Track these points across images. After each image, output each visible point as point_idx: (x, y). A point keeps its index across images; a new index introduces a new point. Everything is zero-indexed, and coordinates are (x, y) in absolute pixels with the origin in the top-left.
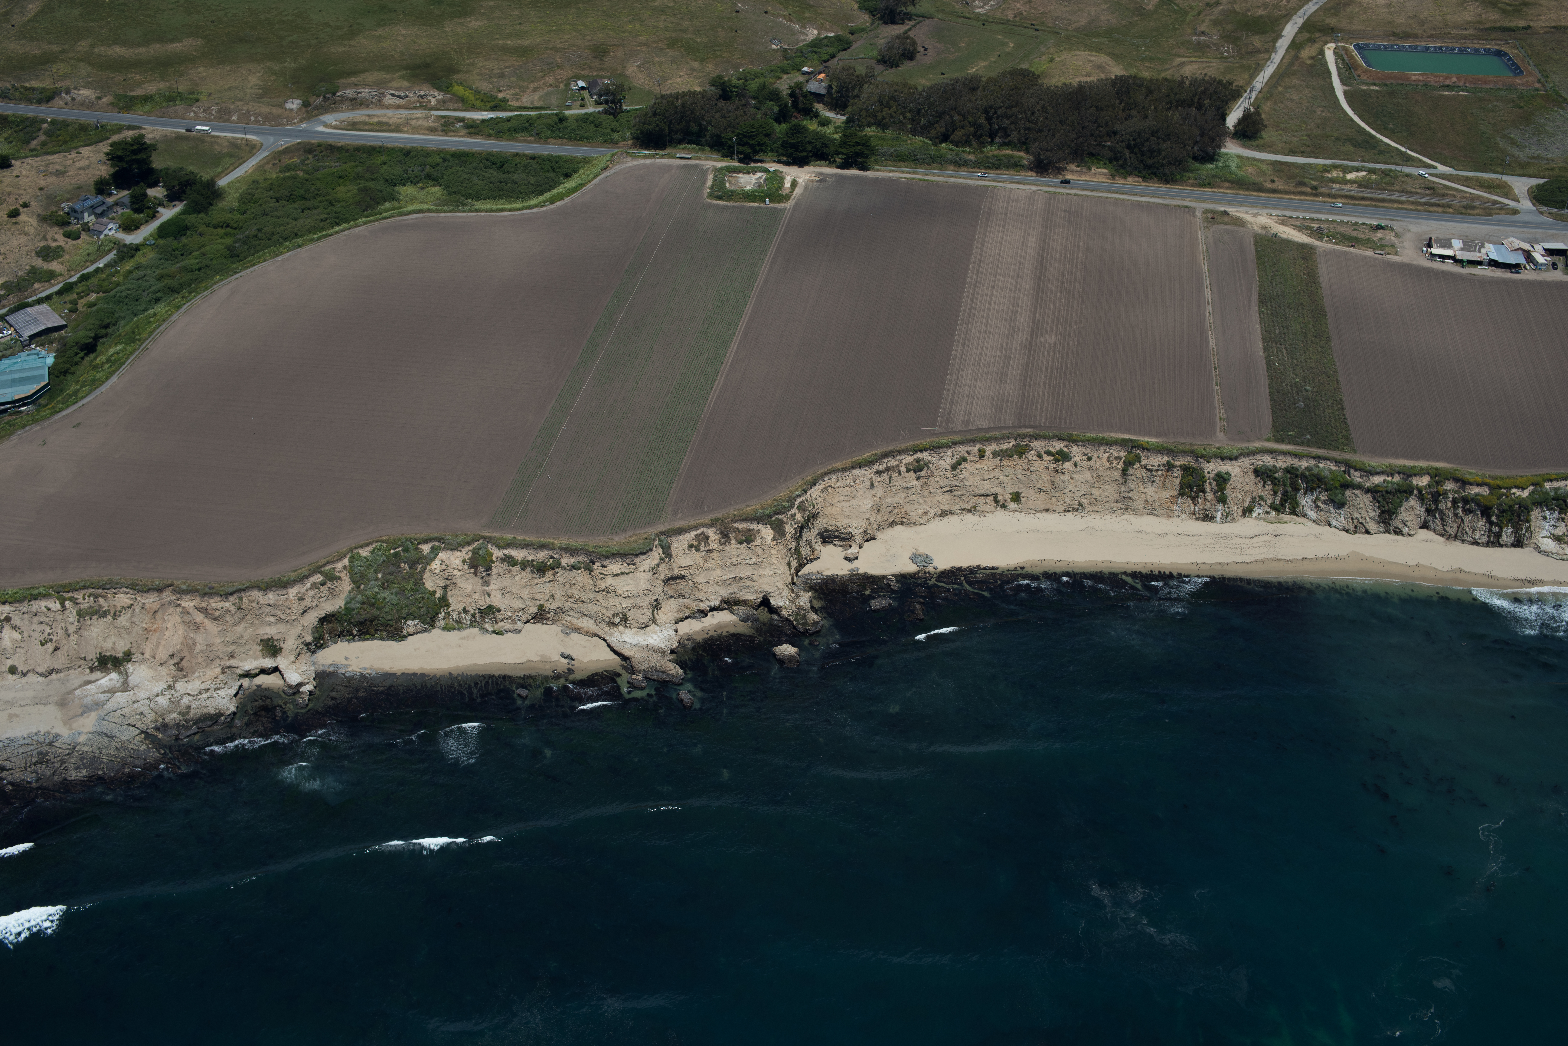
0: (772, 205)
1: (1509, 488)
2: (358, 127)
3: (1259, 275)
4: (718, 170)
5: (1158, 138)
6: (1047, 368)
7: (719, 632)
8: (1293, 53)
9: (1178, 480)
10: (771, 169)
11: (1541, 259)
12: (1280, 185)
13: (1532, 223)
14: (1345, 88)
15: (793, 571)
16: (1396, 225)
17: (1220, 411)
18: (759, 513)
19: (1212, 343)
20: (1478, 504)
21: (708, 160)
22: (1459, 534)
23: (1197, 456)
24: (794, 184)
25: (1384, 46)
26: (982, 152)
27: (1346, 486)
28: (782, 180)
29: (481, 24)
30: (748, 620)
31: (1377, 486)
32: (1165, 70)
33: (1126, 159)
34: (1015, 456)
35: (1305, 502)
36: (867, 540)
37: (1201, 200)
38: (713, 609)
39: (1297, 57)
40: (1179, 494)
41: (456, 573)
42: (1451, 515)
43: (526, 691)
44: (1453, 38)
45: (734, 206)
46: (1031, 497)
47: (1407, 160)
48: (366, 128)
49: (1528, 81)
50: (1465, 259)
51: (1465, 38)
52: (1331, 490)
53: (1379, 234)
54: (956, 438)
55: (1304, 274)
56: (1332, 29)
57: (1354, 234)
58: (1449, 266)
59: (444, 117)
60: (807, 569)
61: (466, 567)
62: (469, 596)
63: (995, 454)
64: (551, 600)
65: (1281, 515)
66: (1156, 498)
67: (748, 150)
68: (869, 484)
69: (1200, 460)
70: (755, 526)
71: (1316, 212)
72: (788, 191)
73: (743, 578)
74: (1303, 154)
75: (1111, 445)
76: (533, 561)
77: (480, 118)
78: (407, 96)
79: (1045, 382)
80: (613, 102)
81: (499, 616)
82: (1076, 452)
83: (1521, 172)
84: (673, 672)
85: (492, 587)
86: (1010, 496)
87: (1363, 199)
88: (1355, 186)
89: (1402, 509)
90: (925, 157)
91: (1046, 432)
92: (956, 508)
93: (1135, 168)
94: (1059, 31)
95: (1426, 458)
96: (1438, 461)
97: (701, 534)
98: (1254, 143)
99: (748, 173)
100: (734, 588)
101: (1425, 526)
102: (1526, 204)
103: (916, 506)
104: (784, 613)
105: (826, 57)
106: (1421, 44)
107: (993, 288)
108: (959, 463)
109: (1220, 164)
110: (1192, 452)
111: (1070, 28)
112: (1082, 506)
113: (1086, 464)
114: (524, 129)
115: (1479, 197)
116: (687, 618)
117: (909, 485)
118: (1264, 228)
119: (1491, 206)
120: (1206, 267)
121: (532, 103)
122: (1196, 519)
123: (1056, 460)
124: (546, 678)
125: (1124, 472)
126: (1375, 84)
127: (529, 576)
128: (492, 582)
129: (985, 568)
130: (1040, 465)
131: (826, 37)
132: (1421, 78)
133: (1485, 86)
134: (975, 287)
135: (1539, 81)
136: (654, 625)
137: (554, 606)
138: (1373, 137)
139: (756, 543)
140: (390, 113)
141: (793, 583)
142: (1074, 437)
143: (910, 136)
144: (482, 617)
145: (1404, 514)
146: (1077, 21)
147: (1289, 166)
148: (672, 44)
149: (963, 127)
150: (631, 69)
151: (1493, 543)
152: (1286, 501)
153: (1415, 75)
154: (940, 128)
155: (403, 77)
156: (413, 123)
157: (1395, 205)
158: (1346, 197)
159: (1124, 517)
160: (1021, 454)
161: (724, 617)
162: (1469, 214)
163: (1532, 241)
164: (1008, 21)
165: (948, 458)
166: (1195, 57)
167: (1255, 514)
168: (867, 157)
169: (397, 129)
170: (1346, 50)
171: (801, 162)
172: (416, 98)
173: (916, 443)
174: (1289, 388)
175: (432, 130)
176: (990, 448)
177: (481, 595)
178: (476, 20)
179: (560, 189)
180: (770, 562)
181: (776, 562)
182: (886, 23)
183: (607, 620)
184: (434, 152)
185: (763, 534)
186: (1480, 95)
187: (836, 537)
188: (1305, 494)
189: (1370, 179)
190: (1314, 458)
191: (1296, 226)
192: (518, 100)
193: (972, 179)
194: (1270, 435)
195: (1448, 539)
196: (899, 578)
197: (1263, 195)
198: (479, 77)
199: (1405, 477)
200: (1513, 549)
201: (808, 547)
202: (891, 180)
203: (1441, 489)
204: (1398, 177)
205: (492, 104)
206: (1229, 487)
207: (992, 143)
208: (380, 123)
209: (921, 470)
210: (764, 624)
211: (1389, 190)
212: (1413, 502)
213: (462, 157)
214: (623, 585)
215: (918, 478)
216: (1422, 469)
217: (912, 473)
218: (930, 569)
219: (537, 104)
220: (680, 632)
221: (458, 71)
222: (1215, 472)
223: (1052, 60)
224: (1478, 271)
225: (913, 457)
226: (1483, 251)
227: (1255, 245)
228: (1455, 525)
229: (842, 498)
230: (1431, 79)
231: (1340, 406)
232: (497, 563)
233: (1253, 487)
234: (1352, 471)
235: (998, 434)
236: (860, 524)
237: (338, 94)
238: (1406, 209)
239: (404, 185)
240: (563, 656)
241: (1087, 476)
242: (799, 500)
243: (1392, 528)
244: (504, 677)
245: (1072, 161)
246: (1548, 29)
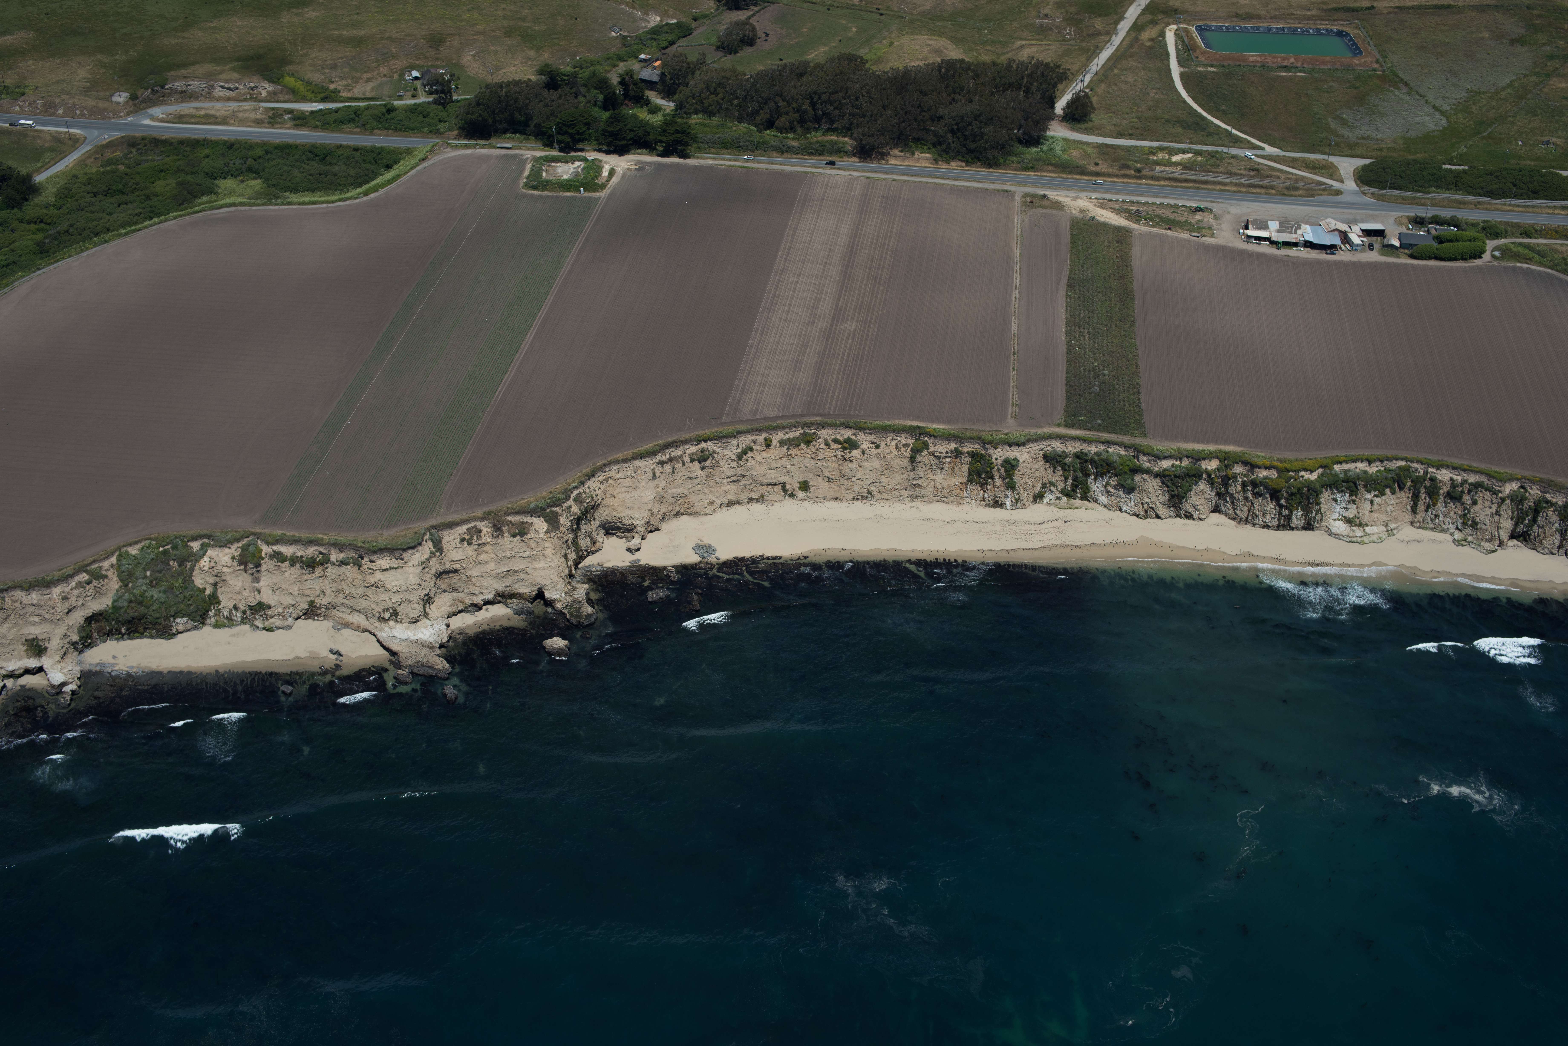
0: (587, 195)
1: (1297, 471)
2: (185, 120)
3: (1071, 259)
4: (536, 160)
5: (981, 122)
6: (843, 355)
7: (492, 625)
8: (1133, 35)
9: (967, 467)
10: (589, 158)
11: (1356, 239)
12: (1103, 168)
13: (1353, 204)
14: (1182, 69)
15: (570, 563)
16: (1216, 207)
17: (1013, 397)
18: (533, 506)
19: (1014, 328)
20: (1266, 488)
21: (528, 149)
22: (1250, 518)
23: (984, 443)
24: (612, 172)
25: (1226, 27)
26: (806, 138)
27: (1135, 470)
28: (600, 169)
29: (318, 14)
30: (522, 613)
31: (1165, 470)
32: (1005, 54)
33: (949, 144)
34: (802, 445)
35: (1096, 487)
36: (651, 531)
37: (1022, 184)
38: (487, 603)
39: (1136, 39)
40: (968, 481)
41: (225, 570)
42: (1241, 498)
43: (291, 688)
44: (1296, 18)
45: (548, 196)
46: (819, 485)
47: (1236, 142)
48: (193, 120)
49: (1367, 61)
50: (1280, 240)
51: (1308, 18)
52: (1120, 475)
53: (1198, 216)
54: (741, 427)
55: (1117, 257)
56: (1176, 10)
57: (1172, 216)
58: (1265, 248)
59: (273, 109)
60: (588, 562)
61: (235, 564)
62: (239, 593)
63: (782, 443)
64: (322, 596)
65: (1073, 501)
66: (945, 485)
67: (568, 139)
68: (651, 475)
69: (987, 446)
70: (528, 519)
71: (1137, 195)
72: (604, 180)
73: (517, 572)
74: (1131, 136)
75: (899, 433)
76: (302, 557)
77: (310, 109)
78: (237, 88)
79: (839, 370)
80: (443, 92)
81: (270, 613)
82: (864, 440)
83: (1349, 152)
84: (440, 667)
85: (262, 583)
86: (798, 485)
87: (1186, 181)
88: (1179, 168)
89: (1192, 493)
90: (748, 143)
91: (833, 420)
92: (743, 497)
93: (959, 153)
94: (904, 15)
95: (1216, 441)
96: (1228, 444)
97: (473, 528)
98: (1083, 126)
99: (567, 162)
100: (509, 581)
101: (1216, 510)
102: (1351, 185)
103: (702, 496)
104: (559, 606)
105: (665, 44)
106: (1263, 25)
107: (799, 275)
108: (745, 453)
109: (1045, 148)
110: (979, 438)
111: (914, 12)
112: (871, 494)
113: (874, 451)
114: (352, 120)
115: (1304, 177)
116: (460, 612)
117: (694, 475)
118: (1083, 211)
119: (1314, 187)
120: (1018, 252)
121: (364, 94)
122: (986, 505)
123: (844, 448)
124: (313, 674)
125: (912, 459)
126: (1212, 66)
127: (299, 572)
128: (262, 579)
129: (768, 558)
130: (828, 453)
131: (667, 24)
132: (1259, 59)
133: (1322, 67)
134: (781, 274)
135: (1377, 62)
136: (425, 620)
137: (324, 601)
138: (1204, 118)
139: (529, 536)
140: (218, 105)
141: (571, 576)
142: (862, 425)
143: (736, 122)
144: (252, 613)
145: (1194, 498)
146: (923, 5)
147: (1115, 149)
148: (509, 32)
149: (787, 113)
150: (467, 59)
151: (1283, 526)
152: (1077, 487)
153: (1253, 56)
154: (764, 115)
155: (233, 69)
156: (240, 115)
157: (1218, 187)
158: (1169, 179)
159: (914, 504)
160: (808, 443)
161: (499, 611)
162: (1292, 196)
163: (1350, 222)
164: (854, 5)
165: (733, 448)
166: (1037, 40)
167: (1046, 500)
168: (688, 145)
169: (224, 121)
170: (1186, 31)
171: (621, 151)
172: (246, 90)
173: (700, 432)
174: (1087, 373)
175: (258, 122)
176: (776, 437)
177: (250, 592)
178: (314, 10)
179: (378, 180)
180: (544, 555)
181: (550, 554)
182: (730, 9)
183: (377, 615)
184: (257, 144)
185: (536, 527)
186: (1316, 75)
187: (619, 528)
188: (1096, 479)
189: (1195, 161)
190: (1103, 443)
191: (1114, 209)
192: (350, 91)
193: (792, 166)
194: (1061, 421)
195: (1239, 522)
196: (680, 569)
197: (1086, 178)
198: (312, 68)
199: (1194, 461)
200: (1304, 532)
201: (588, 539)
202: (710, 168)
203: (1230, 472)
204: (1224, 159)
205: (323, 95)
206: (1017, 473)
207: (816, 129)
208: (207, 116)
209: (705, 460)
210: (538, 617)
211: (1213, 172)
212: (1202, 486)
213: (285, 149)
214: (392, 580)
215: (703, 468)
216: (1210, 452)
217: (696, 463)
218: (712, 559)
219: (368, 95)
220: (452, 627)
221: (291, 63)
222: (1003, 458)
223: (891, 45)
224: (1293, 252)
225: (697, 447)
226: (1299, 232)
227: (1071, 229)
228: (1246, 509)
229: (623, 489)
230: (1269, 60)
231: (1136, 390)
232: (267, 560)
233: (1043, 473)
234: (1141, 456)
235: (784, 422)
236: (642, 515)
237: (167, 87)
238: (1229, 191)
239: (225, 178)
240: (331, 651)
241: (876, 463)
242: (576, 492)
243: (1182, 512)
244: (271, 674)
245: (896, 146)
246: (1391, 10)
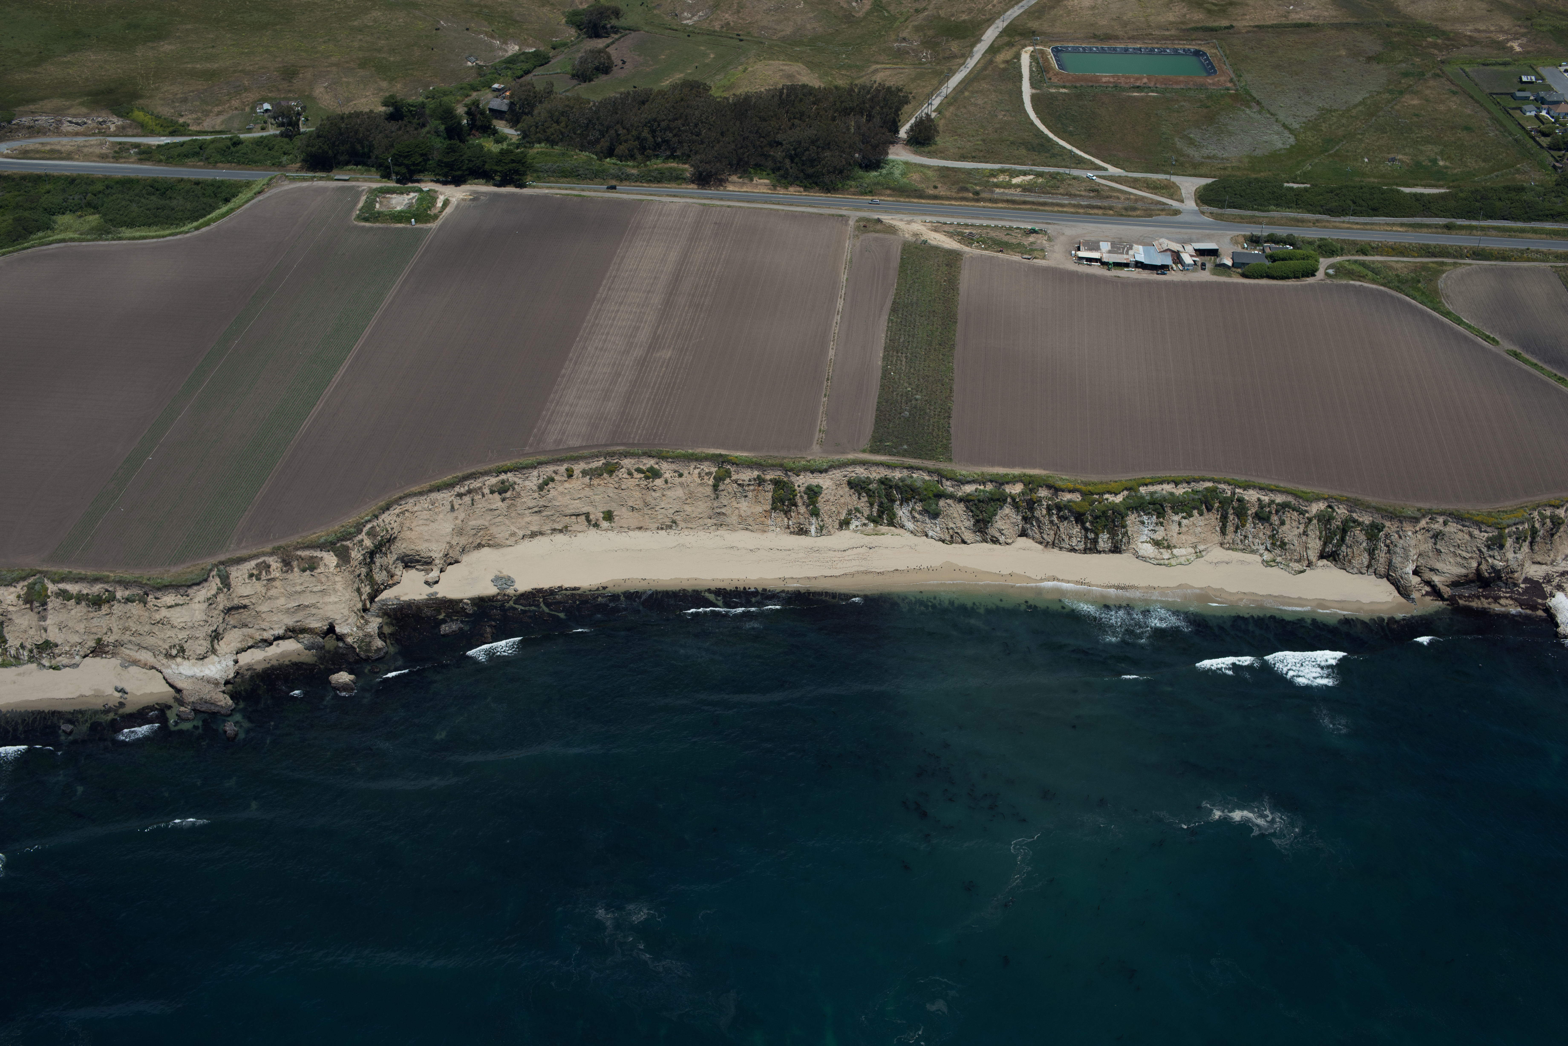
0: (418, 226)
1: (1101, 494)
2: (29, 155)
3: (898, 283)
4: (372, 191)
5: (818, 147)
6: (655, 384)
7: (281, 661)
8: (988, 57)
9: (770, 494)
10: (425, 189)
11: (1188, 259)
12: (942, 191)
13: (1191, 223)
14: (1034, 91)
15: (364, 597)
16: (1051, 229)
17: (822, 423)
18: (322, 540)
19: (831, 353)
20: (1070, 511)
21: (365, 180)
22: (1056, 541)
23: (786, 470)
24: (446, 203)
25: (1083, 48)
26: (646, 166)
27: (939, 496)
28: (434, 200)
29: (173, 47)
30: (313, 648)
31: (969, 495)
32: (859, 78)
33: (787, 169)
34: (605, 475)
35: (902, 513)
36: (451, 564)
37: (858, 208)
38: (278, 638)
39: (991, 62)
40: (772, 509)
41: (11, 608)
42: (1047, 522)
43: (71, 727)
44: (1154, 38)
45: (379, 228)
46: (623, 515)
47: (1079, 162)
48: (38, 156)
49: (1222, 80)
50: (1111, 261)
51: (1166, 38)
52: (925, 500)
53: (1032, 238)
54: (542, 458)
55: (945, 281)
56: (1034, 32)
57: (1006, 239)
58: (1096, 270)
59: (120, 143)
60: (385, 595)
61: (21, 602)
62: (25, 631)
63: (584, 473)
64: (109, 633)
65: (880, 527)
66: (749, 513)
67: (403, 170)
68: (449, 507)
69: (789, 473)
70: (318, 554)
71: (973, 218)
72: (436, 211)
73: (307, 606)
74: (974, 159)
75: (701, 461)
76: (87, 594)
77: (157, 143)
78: (85, 123)
79: (649, 399)
80: (290, 124)
81: (57, 651)
82: (667, 468)
83: (1193, 172)
84: (222, 703)
85: (48, 622)
86: (602, 515)
87: (1025, 203)
88: (1018, 190)
89: (997, 517)
90: (587, 172)
91: (635, 450)
92: (546, 528)
93: (798, 178)
94: (764, 41)
95: (1023, 465)
96: (1034, 468)
97: (262, 563)
98: (926, 149)
99: (402, 193)
100: (300, 616)
101: (1023, 534)
102: (1190, 204)
103: (503, 527)
104: (349, 640)
105: (520, 73)
106: (1120, 46)
107: (621, 303)
108: (546, 483)
109: (884, 171)
110: (781, 465)
111: (774, 38)
112: (675, 523)
113: (678, 480)
114: (196, 154)
115: (1144, 198)
116: (250, 647)
117: (494, 507)
118: (916, 235)
119: (1153, 207)
120: (845, 277)
121: (213, 127)
122: (791, 533)
123: (647, 478)
124: (96, 712)
125: (715, 487)
126: (1064, 87)
127: (85, 610)
128: (49, 617)
129: (566, 589)
130: (631, 482)
131: (524, 53)
132: (1112, 80)
133: (1175, 87)
134: (603, 303)
135: (1231, 81)
136: (213, 656)
137: (111, 639)
138: (1050, 140)
139: (319, 571)
140: (64, 140)
141: (365, 610)
142: (664, 454)
143: (577, 151)
144: (39, 652)
145: (999, 523)
146: (783, 31)
147: (956, 172)
148: (363, 64)
149: (626, 141)
150: (319, 91)
151: (1090, 549)
152: (883, 513)
153: (1106, 77)
154: (604, 143)
155: (82, 104)
156: (85, 150)
157: (1056, 209)
158: (1008, 201)
159: (718, 533)
160: (611, 473)
161: (290, 646)
162: (1129, 216)
163: (1184, 242)
164: (714, 31)
165: (533, 479)
166: (894, 64)
167: (852, 527)
168: (524, 174)
169: (69, 156)
170: (1042, 52)
171: (458, 182)
172: (95, 125)
173: (500, 464)
174: (899, 398)
175: (103, 157)
176: (578, 468)
177: (37, 631)
178: (170, 44)
179: (214, 214)
180: (334, 589)
181: (341, 589)
182: (590, 37)
183: (164, 651)
184: (99, 179)
185: (326, 561)
186: (1168, 95)
187: (418, 561)
188: (901, 504)
189: (1035, 183)
190: (907, 468)
191: (948, 232)
192: (199, 124)
193: (628, 194)
194: (867, 447)
195: (1046, 546)
196: (477, 601)
197: (923, 201)
198: (162, 102)
199: (998, 485)
200: (1111, 554)
201: (385, 573)
202: (546, 197)
203: (1034, 496)
204: (1065, 180)
205: (171, 129)
206: (821, 499)
207: (657, 156)
208: (52, 151)
209: (506, 492)
210: (329, 652)
211: (1053, 194)
212: (1007, 510)
213: (127, 184)
214: (178, 616)
215: (503, 500)
216: (1014, 477)
217: (496, 495)
218: (510, 591)
219: (218, 128)
220: (241, 663)
221: (141, 97)
222: (806, 485)
223: (745, 70)
224: (1124, 273)
225: (497, 479)
226: (1131, 252)
227: (902, 253)
228: (1052, 532)
229: (421, 522)
230: (1122, 80)
231: (947, 415)
232: (53, 598)
233: (848, 499)
234: (944, 481)
235: (586, 452)
236: (440, 548)
237: (14, 122)
238: (1066, 212)
239: (63, 214)
240: (116, 689)
241: (679, 492)
242: (369, 526)
243: (989, 537)
244: (54, 713)
245: (735, 172)
246: (1251, 29)
